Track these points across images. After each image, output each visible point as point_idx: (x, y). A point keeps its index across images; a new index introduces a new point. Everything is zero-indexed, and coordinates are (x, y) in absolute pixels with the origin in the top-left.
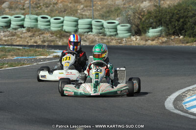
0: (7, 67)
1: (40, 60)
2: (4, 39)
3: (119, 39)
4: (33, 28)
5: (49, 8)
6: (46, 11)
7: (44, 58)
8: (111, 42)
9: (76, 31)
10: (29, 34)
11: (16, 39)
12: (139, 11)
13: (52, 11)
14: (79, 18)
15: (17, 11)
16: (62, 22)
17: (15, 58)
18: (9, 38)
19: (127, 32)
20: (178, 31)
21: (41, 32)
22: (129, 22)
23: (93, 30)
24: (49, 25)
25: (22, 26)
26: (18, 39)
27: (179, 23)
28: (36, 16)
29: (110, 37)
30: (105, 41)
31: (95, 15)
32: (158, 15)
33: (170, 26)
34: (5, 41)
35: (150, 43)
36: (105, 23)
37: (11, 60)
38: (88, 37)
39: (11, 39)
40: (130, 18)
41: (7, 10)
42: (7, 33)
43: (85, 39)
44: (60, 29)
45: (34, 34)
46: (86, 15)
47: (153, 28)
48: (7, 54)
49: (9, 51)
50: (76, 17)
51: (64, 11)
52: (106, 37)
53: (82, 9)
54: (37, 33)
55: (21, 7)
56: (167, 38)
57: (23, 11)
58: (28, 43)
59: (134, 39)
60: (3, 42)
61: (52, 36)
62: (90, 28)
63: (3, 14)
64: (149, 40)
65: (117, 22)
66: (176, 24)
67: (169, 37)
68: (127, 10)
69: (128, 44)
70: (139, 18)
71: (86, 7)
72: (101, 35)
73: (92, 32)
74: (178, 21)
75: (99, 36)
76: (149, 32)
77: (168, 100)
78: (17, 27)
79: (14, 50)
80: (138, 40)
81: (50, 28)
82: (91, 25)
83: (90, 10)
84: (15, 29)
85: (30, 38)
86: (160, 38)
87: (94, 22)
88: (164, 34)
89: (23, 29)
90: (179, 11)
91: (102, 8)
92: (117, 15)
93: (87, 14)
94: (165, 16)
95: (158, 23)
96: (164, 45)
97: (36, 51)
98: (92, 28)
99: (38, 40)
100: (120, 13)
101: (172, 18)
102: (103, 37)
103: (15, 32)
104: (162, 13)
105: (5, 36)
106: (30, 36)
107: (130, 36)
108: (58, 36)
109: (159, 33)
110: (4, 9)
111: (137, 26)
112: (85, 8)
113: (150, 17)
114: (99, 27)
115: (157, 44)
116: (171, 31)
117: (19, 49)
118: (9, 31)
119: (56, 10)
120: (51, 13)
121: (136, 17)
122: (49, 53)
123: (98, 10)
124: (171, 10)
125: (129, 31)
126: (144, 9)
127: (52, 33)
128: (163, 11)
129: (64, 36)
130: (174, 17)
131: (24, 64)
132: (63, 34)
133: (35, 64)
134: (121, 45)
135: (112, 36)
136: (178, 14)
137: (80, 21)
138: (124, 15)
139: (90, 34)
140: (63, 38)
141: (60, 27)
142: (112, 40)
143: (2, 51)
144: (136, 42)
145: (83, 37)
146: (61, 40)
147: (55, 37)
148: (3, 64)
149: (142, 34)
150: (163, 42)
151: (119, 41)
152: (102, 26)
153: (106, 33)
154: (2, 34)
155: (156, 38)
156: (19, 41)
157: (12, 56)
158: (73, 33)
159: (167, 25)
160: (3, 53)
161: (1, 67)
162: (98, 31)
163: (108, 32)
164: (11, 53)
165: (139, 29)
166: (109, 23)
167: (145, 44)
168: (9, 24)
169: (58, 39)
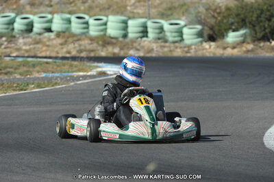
0: (34, 88)
1: (78, 78)
2: (24, 48)
3: (185, 47)
4: (64, 32)
5: (87, 5)
6: (82, 8)
7: (85, 76)
8: (174, 51)
9: (125, 36)
10: (59, 41)
11: (41, 48)
12: (213, 8)
13: (90, 8)
14: (130, 18)
15: (42, 9)
16: (105, 24)
17: (43, 75)
18: (32, 46)
19: (195, 36)
20: (269, 34)
21: (77, 38)
22: (200, 22)
23: (151, 35)
24: (88, 28)
25: (49, 30)
26: (44, 48)
27: (271, 24)
28: (68, 16)
29: (172, 45)
30: (166, 49)
31: (151, 13)
32: (240, 12)
33: (257, 28)
34: (27, 51)
35: (229, 52)
36: (166, 26)
37: (38, 78)
38: (142, 44)
39: (34, 48)
40: (200, 17)
41: (28, 8)
42: (29, 40)
43: (138, 47)
44: (102, 33)
45: (66, 41)
46: (138, 13)
47: (234, 31)
48: (31, 69)
49: (34, 66)
50: (125, 16)
51: (109, 8)
52: (167, 44)
53: (134, 4)
54: (70, 40)
55: (47, 3)
56: (254, 45)
57: (50, 9)
58: (58, 53)
59: (207, 46)
60: (23, 52)
61: (91, 44)
62: (144, 32)
63: (22, 13)
64: (228, 47)
65: (182, 23)
66: (266, 25)
67: (256, 43)
68: (197, 5)
69: (200, 54)
70: (213, 16)
71: (139, 2)
72: (160, 41)
73: (147, 37)
74: (270, 20)
75: (157, 42)
76: (227, 36)
77: (267, 134)
78: (42, 31)
79: (40, 64)
80: (212, 47)
81: (88, 32)
82: (146, 27)
83: (144, 6)
84: (40, 34)
85: (60, 47)
86: (245, 45)
87: (150, 24)
88: (249, 39)
89: (51, 34)
90: (271, 6)
91: (161, 4)
92: (183, 13)
93: (140, 11)
94: (251, 14)
95: (241, 24)
96: (250, 55)
97: (71, 66)
98: (147, 32)
99: (73, 49)
100: (187, 10)
101: (260, 17)
102: (163, 44)
103: (40, 39)
104: (247, 10)
105: (25, 44)
106: (61, 44)
107: (201, 42)
108: (100, 43)
109: (242, 39)
110: (24, 7)
111: (212, 28)
112: (137, 4)
113: (229, 15)
114: (157, 31)
115: (239, 54)
116: (259, 35)
117: (47, 63)
118: (31, 37)
119: (97, 7)
120: (89, 11)
121: (210, 15)
122: (91, 69)
123: (155, 7)
124: (259, 5)
125: (200, 34)
126: (221, 5)
127: (92, 39)
128: (248, 8)
129: (109, 43)
130: (263, 16)
131: (56, 84)
132: (106, 40)
133: (72, 84)
134: (189, 55)
135: (176, 42)
136: (269, 11)
137: (131, 23)
138: (193, 12)
139: (145, 41)
140: (106, 45)
141: (102, 30)
142: (176, 47)
143: (24, 65)
144: (209, 50)
145: (135, 45)
146: (105, 49)
147: (95, 45)
148: (28, 84)
149: (219, 39)
150: (248, 51)
151: (186, 49)
152: (161, 29)
153: (167, 38)
154: (21, 41)
155: (238, 44)
156: (46, 51)
157: (38, 72)
158: (121, 39)
159: (254, 26)
160: (25, 69)
161: (25, 88)
162: (156, 36)
163: (170, 37)
164: (37, 68)
165: (214, 32)
166: (171, 24)
167: (223, 54)
168: (30, 27)
169: (99, 48)
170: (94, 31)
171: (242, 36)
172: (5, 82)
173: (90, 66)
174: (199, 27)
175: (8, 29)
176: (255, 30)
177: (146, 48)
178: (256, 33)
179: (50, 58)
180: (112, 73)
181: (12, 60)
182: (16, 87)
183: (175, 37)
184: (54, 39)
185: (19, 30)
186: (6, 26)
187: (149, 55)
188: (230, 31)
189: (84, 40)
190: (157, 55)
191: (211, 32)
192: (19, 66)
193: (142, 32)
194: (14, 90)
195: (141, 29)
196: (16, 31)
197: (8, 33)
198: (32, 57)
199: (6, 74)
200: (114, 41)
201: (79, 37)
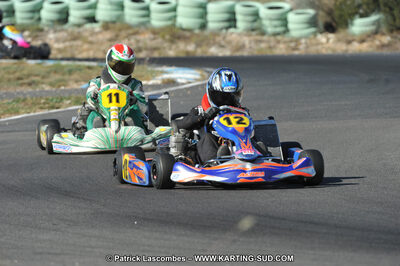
0: (70, 105)
2: (56, 45)
3: (291, 41)
4: (114, 22)
8: (274, 47)
9: (203, 26)
10: (108, 35)
11: (81, 46)
14: (209, 1)
16: (174, 9)
17: (84, 86)
18: (67, 44)
19: (306, 26)
21: (133, 30)
22: (312, 5)
23: (241, 24)
24: (148, 16)
25: (92, 19)
26: (86, 46)
29: (272, 38)
30: (263, 45)
33: (396, 12)
34: (60, 50)
35: (356, 48)
36: (263, 11)
37: (76, 90)
38: (228, 38)
39: (71, 46)
42: (63, 35)
43: (223, 43)
44: (169, 23)
45: (117, 36)
47: (362, 16)
48: (67, 77)
49: (70, 72)
52: (265, 38)
54: (123, 33)
56: (392, 37)
59: (324, 40)
60: (54, 52)
61: (154, 39)
62: (232, 21)
64: (354, 40)
65: (286, 6)
67: (395, 34)
69: (313, 51)
72: (254, 33)
73: (235, 27)
75: (250, 35)
76: (352, 24)
78: (82, 21)
79: (79, 69)
80: (331, 41)
81: (149, 22)
82: (234, 13)
84: (79, 26)
85: (109, 43)
86: (378, 37)
87: (239, 8)
88: (384, 29)
89: (94, 25)
95: (372, 7)
96: (386, 52)
98: (235, 20)
102: (259, 38)
103: (79, 33)
105: (57, 40)
106: (111, 40)
107: (315, 34)
108: (167, 37)
109: (373, 28)
111: (330, 13)
114: (250, 18)
115: (370, 50)
117: (89, 68)
118: (66, 31)
122: (153, 75)
125: (312, 22)
127: (155, 32)
129: (179, 38)
132: (175, 34)
134: (296, 53)
135: (278, 34)
137: (211, 7)
139: (232, 33)
140: (176, 40)
141: (170, 19)
142: (278, 42)
143: (55, 72)
144: (327, 45)
145: (218, 39)
146: (174, 47)
147: (160, 40)
148: (62, 99)
149: (340, 30)
150: (383, 46)
151: (293, 45)
152: (256, 15)
153: (264, 28)
154: (51, 36)
155: (369, 36)
156: (88, 50)
157: (77, 81)
158: (197, 31)
159: (391, 9)
160: (58, 77)
161: (57, 105)
162: (249, 25)
163: (269, 26)
164: (75, 76)
165: (333, 19)
166: (271, 8)
167: (347, 51)
168: (64, 16)
169: (166, 45)
170: (157, 20)
171: (374, 23)
172: (28, 96)
173: (152, 72)
174: (311, 12)
175: (32, 18)
176: (393, 15)
177: (234, 44)
178: (394, 20)
179: (94, 60)
180: (184, 81)
181: (39, 64)
182: (44, 103)
183: (276, 26)
184: (100, 32)
185: (48, 20)
186: (29, 15)
187: (238, 54)
188: (357, 16)
189: (143, 33)
190: (250, 54)
191: (329, 19)
192: (49, 73)
193: (229, 20)
194: (42, 108)
195: (226, 16)
196: (44, 21)
197: (32, 25)
198: (68, 59)
199: (30, 84)
200: (188, 34)
201: (137, 29)
